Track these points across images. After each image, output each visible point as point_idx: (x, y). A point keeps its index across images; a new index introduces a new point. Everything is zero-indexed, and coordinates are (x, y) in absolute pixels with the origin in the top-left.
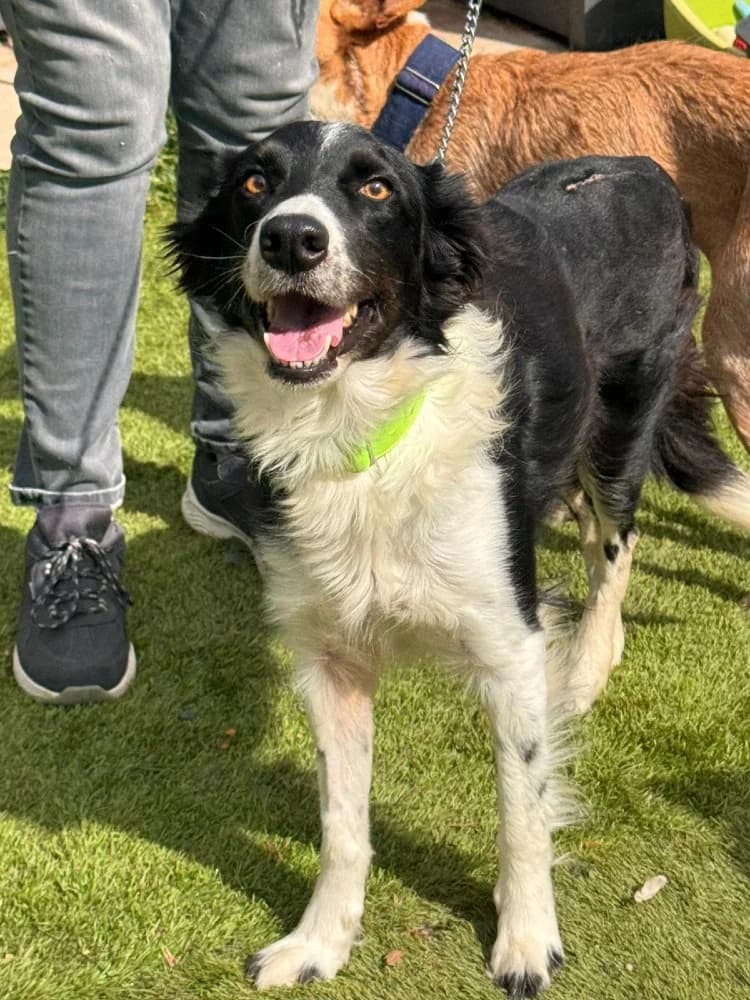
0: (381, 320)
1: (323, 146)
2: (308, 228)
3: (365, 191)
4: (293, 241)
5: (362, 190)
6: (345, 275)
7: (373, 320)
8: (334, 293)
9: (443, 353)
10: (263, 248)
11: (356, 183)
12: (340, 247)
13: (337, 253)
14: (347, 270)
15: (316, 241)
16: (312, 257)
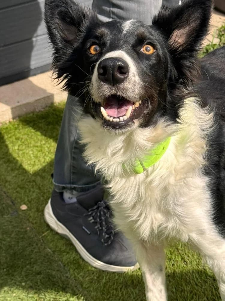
0: (150, 106)
1: (123, 33)
2: (120, 63)
3: (143, 50)
4: (113, 69)
5: (142, 50)
6: (137, 86)
7: (147, 107)
8: (132, 94)
9: (178, 123)
10: (99, 74)
11: (139, 47)
12: (136, 73)
13: (134, 76)
14: (139, 84)
15: (123, 70)
16: (122, 77)
